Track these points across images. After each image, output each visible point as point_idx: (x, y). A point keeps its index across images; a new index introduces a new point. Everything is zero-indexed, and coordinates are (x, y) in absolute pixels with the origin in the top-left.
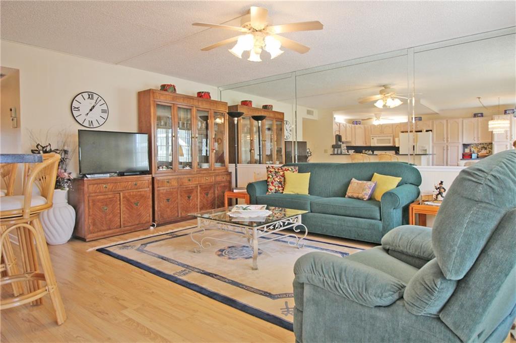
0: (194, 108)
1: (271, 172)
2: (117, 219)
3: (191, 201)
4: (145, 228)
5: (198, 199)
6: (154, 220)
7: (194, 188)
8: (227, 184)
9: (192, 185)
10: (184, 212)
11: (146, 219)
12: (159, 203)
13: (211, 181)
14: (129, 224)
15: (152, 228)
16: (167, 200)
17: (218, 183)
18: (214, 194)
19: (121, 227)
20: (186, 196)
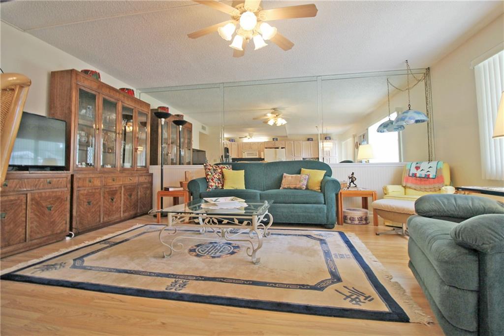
0: (120, 102)
1: (209, 169)
2: (21, 230)
3: (114, 203)
4: (58, 240)
5: (121, 201)
6: (71, 229)
7: (118, 188)
8: (149, 185)
9: (116, 185)
10: (107, 216)
11: (61, 228)
12: (78, 206)
13: (135, 182)
14: (39, 236)
15: (68, 238)
16: (88, 202)
17: (141, 184)
18: (137, 195)
19: (25, 241)
20: (110, 197)
